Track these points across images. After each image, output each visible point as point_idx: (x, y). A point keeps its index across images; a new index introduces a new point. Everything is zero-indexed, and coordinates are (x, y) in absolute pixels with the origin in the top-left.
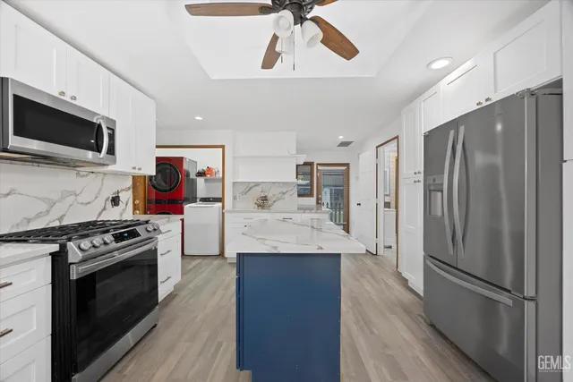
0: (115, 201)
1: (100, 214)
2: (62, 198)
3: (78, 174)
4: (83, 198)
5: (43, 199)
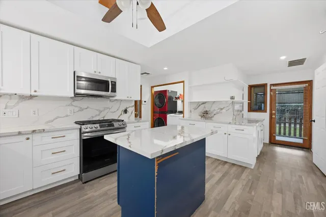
0: (126, 111)
1: (119, 117)
2: (104, 110)
3: (110, 100)
4: (112, 110)
5: (97, 110)
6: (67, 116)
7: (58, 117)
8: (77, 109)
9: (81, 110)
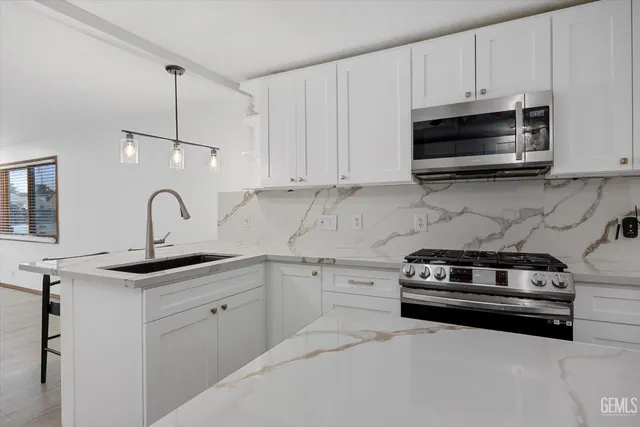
2: (522, 218)
3: (547, 184)
6: (413, 233)
7: (396, 235)
8: (435, 215)
9: (446, 217)
